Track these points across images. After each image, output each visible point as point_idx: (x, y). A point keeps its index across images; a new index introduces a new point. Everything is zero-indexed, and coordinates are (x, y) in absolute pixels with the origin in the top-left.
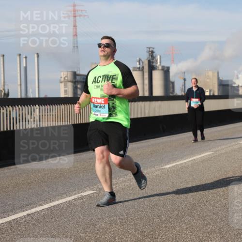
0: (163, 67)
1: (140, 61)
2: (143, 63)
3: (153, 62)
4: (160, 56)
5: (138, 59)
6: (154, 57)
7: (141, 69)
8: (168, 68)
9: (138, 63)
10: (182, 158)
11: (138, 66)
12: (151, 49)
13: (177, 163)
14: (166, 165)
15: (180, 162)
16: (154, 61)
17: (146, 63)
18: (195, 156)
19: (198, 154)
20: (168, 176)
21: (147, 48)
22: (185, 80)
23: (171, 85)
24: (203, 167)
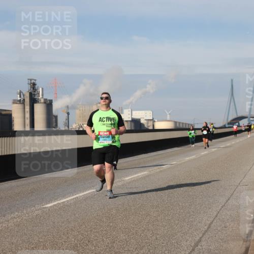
0: (45, 100)
1: (20, 93)
2: (24, 96)
3: (35, 95)
4: (43, 89)
5: (19, 91)
6: (36, 90)
7: (22, 102)
8: (51, 102)
9: (18, 96)
10: (64, 196)
11: (19, 99)
12: (32, 82)
13: (59, 202)
14: (47, 204)
15: (62, 201)
16: (36, 93)
17: (28, 95)
18: (78, 194)
19: (81, 192)
20: (50, 215)
21: (28, 79)
22: (68, 114)
23: (54, 119)
24: (85, 205)
